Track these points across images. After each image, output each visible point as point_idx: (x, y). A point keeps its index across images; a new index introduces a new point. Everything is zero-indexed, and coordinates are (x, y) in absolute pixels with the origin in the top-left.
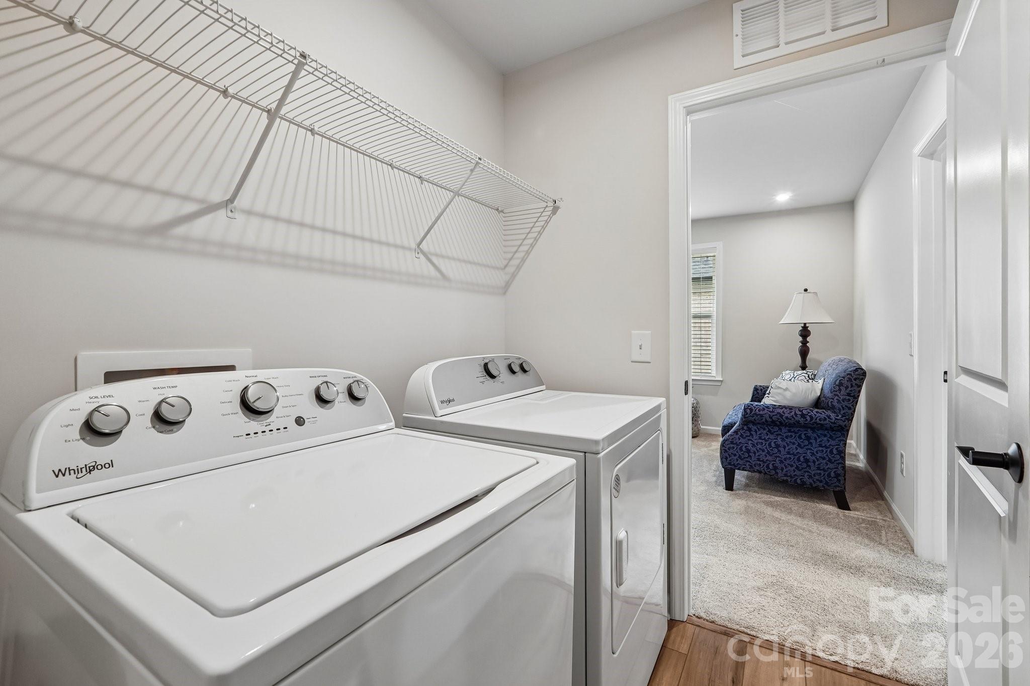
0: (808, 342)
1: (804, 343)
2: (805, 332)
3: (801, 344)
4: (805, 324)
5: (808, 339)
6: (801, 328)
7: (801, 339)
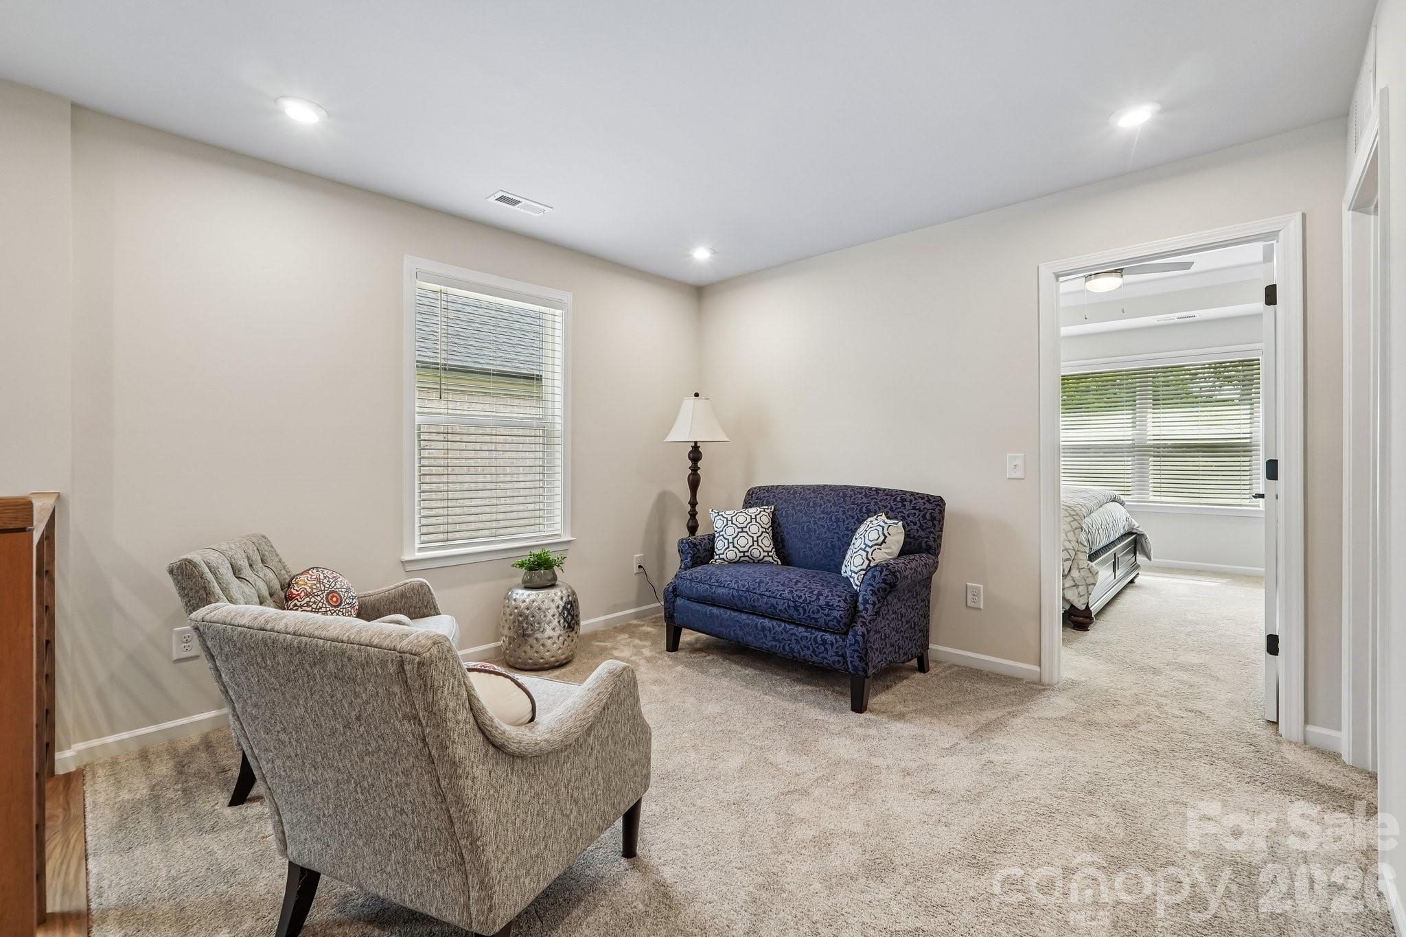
0: (699, 468)
1: (695, 469)
2: (695, 454)
3: (690, 471)
4: (696, 443)
5: (699, 464)
6: (691, 449)
7: (690, 464)
